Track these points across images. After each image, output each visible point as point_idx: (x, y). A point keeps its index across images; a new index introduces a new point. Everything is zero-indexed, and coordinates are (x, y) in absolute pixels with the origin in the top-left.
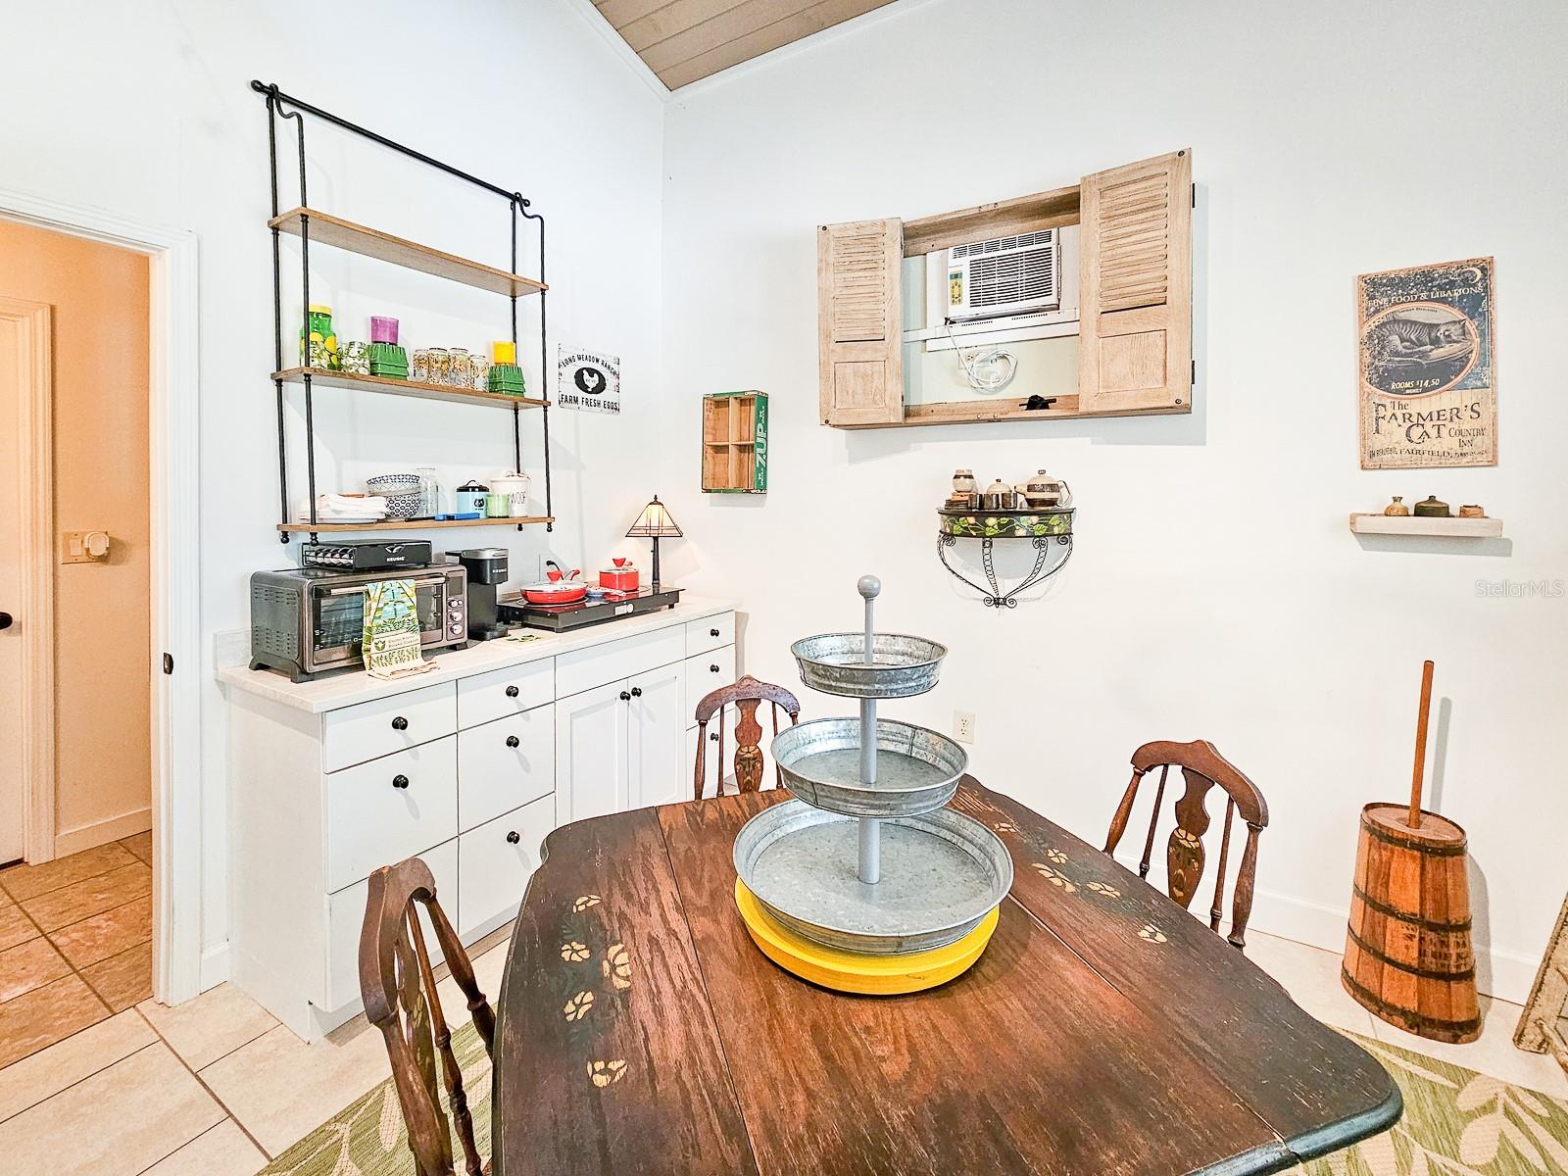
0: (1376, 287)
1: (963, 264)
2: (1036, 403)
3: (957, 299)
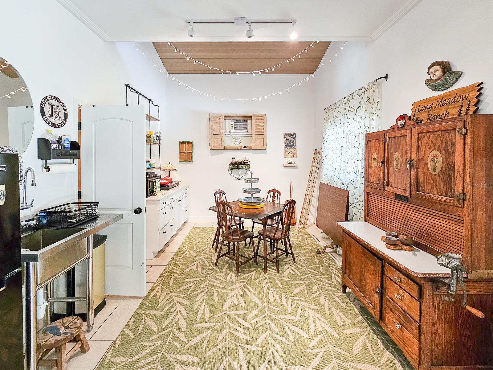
0: (286, 135)
1: (233, 123)
2: (245, 147)
3: (232, 129)
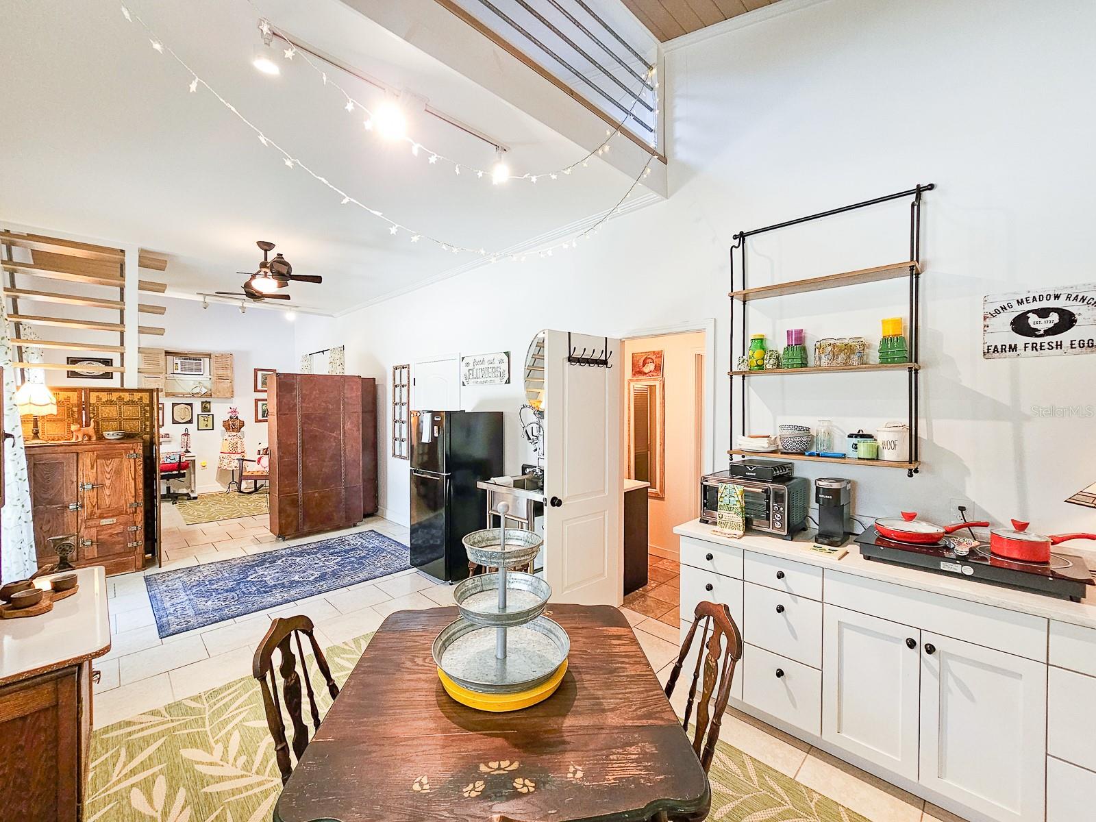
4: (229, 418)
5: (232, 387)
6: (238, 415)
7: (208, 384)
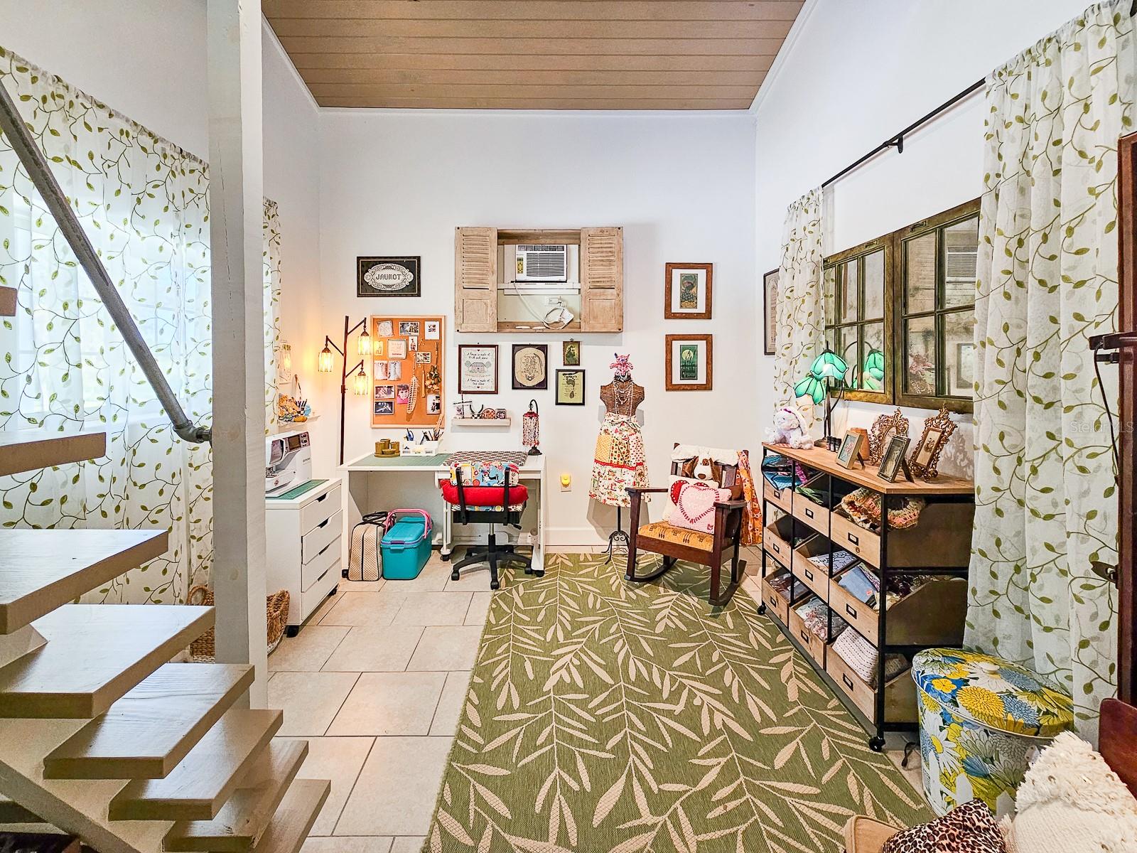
4: (612, 379)
5: (620, 307)
6: (632, 372)
7: (575, 302)
